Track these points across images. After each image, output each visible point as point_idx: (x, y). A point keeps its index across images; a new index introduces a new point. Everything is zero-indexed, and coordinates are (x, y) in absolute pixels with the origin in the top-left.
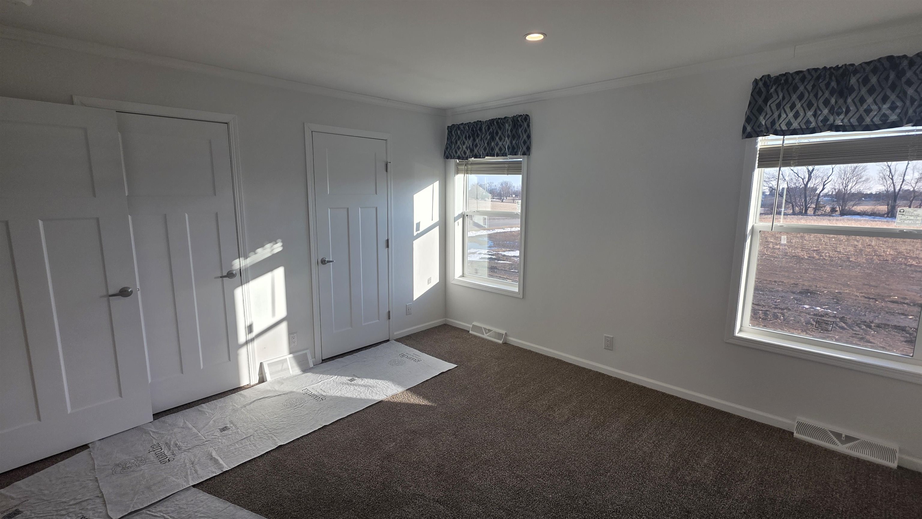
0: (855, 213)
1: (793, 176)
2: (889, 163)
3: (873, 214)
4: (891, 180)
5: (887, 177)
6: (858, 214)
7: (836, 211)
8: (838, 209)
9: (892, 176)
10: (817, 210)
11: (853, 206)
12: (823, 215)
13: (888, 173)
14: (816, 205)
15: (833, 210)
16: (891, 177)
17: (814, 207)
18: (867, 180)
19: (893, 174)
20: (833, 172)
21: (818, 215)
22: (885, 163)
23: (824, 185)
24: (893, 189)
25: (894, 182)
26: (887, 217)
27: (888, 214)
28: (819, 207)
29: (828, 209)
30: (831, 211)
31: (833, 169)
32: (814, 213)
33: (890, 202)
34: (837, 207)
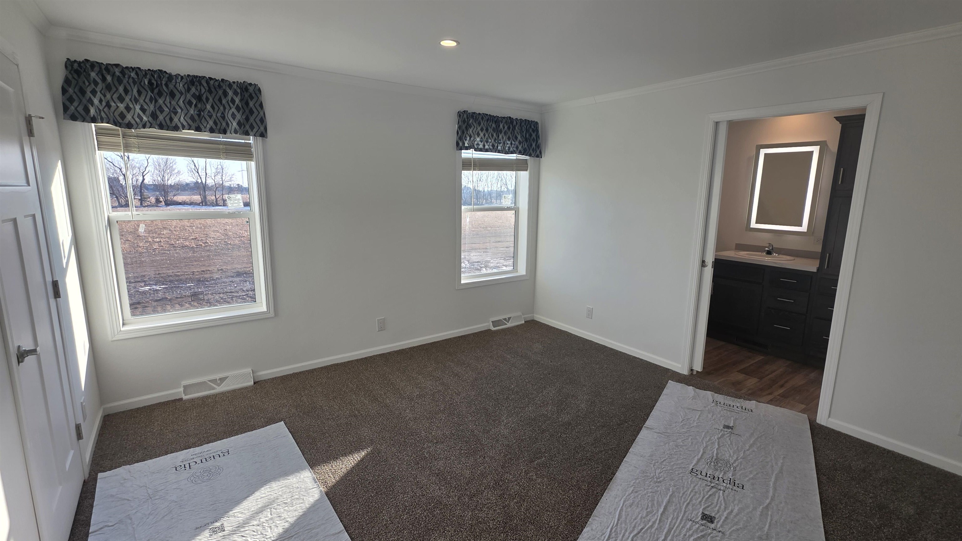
0: (178, 203)
1: (108, 165)
2: (193, 158)
3: (191, 204)
4: (197, 173)
5: (194, 171)
6: (180, 204)
7: (161, 202)
8: (161, 199)
9: (198, 170)
10: (143, 202)
11: (174, 196)
12: (149, 206)
13: (193, 167)
14: (141, 196)
15: (158, 201)
16: (196, 170)
17: (140, 198)
18: (179, 172)
19: (198, 168)
20: (148, 163)
21: (145, 207)
22: (190, 158)
23: (143, 176)
24: (201, 181)
25: (200, 175)
26: (202, 205)
27: (202, 202)
28: (145, 198)
29: (153, 200)
30: (156, 201)
31: (147, 160)
32: (141, 204)
33: (201, 192)
34: (161, 197)
